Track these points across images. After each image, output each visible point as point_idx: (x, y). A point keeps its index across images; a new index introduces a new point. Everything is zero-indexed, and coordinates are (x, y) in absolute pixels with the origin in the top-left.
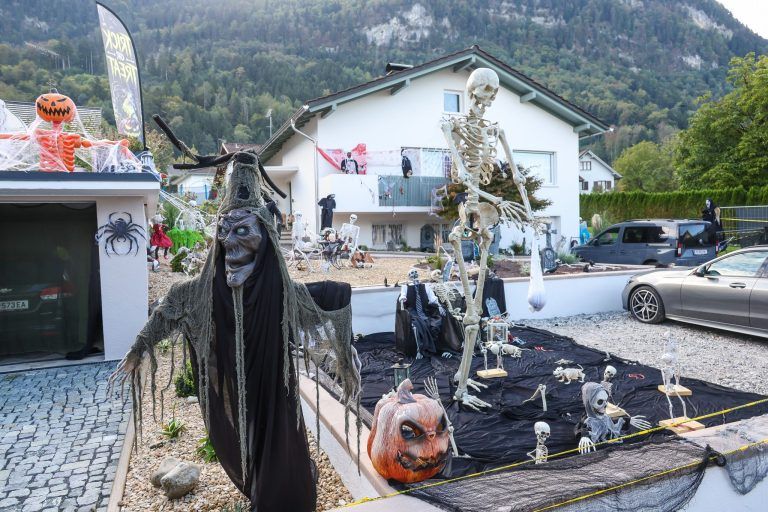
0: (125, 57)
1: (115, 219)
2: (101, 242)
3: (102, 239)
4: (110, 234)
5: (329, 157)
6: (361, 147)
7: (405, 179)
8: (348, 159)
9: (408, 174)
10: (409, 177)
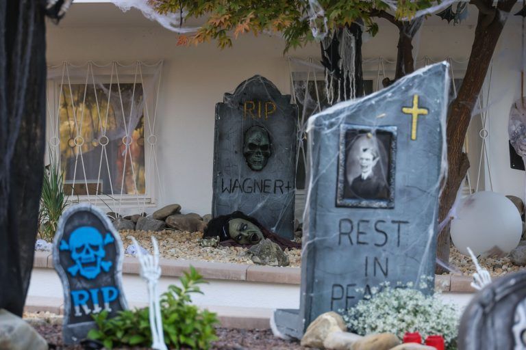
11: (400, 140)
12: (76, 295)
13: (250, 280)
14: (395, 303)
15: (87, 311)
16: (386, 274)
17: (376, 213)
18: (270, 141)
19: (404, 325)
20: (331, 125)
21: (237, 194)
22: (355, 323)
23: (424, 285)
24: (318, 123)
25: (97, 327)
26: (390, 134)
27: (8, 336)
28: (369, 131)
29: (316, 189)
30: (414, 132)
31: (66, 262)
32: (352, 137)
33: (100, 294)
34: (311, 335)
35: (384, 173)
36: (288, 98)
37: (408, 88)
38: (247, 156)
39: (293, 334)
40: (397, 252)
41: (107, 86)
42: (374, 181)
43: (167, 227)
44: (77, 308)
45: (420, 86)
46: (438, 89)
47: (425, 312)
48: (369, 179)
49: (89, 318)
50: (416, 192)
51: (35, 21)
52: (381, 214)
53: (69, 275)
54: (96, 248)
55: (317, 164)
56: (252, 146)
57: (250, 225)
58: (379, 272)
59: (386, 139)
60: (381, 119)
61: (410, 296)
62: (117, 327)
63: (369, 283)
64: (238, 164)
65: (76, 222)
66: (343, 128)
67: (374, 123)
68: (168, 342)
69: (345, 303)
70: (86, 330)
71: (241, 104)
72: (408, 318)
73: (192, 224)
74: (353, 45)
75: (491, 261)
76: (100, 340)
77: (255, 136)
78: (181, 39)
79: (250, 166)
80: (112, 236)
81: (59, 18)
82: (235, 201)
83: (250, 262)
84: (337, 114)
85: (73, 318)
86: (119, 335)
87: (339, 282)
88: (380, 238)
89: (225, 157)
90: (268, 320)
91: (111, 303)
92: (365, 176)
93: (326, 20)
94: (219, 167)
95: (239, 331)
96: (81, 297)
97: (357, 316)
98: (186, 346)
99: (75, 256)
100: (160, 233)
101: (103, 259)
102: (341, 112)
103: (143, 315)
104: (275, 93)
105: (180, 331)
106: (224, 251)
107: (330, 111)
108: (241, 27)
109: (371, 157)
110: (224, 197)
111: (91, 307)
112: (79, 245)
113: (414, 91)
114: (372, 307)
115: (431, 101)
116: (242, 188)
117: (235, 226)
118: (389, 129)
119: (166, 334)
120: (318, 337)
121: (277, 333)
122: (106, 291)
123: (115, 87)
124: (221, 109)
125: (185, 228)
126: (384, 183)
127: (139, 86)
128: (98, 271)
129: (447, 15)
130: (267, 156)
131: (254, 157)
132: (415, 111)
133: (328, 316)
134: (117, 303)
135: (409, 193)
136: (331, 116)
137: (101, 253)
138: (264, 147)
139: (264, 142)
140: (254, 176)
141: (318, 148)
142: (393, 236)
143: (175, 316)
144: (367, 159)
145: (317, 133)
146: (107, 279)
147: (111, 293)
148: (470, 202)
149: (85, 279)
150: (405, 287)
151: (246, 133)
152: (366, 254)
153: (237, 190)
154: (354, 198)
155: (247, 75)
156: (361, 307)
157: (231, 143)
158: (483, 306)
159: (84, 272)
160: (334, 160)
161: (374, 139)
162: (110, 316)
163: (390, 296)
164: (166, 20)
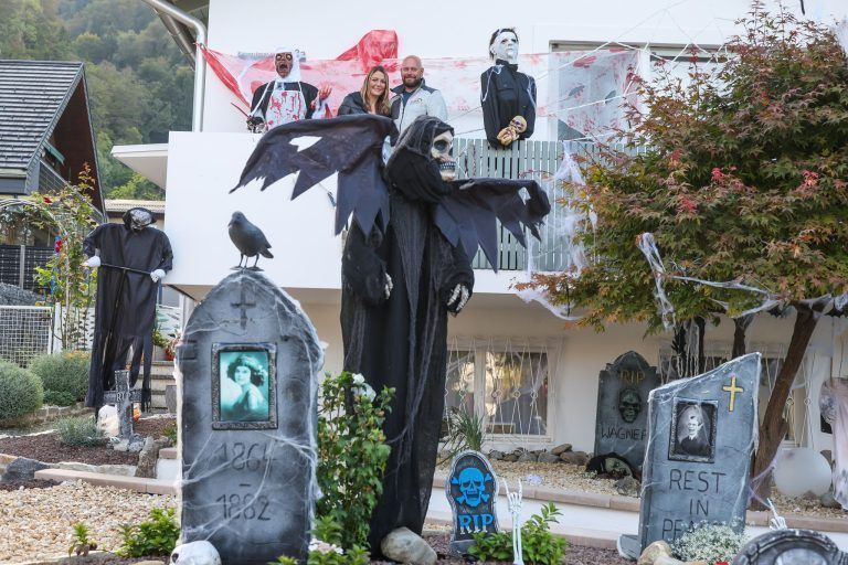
5: (232, 80)
6: (376, 45)
7: (493, 154)
8: (279, 79)
9: (504, 130)
10: (509, 146)
11: (721, 411)
12: (462, 518)
13: (614, 507)
14: (712, 537)
15: (470, 531)
16: (706, 513)
17: (700, 466)
18: (640, 400)
19: (717, 555)
20: (667, 397)
21: (613, 440)
22: (680, 550)
23: (735, 524)
24: (655, 395)
25: (476, 544)
26: (713, 406)
27: (407, 548)
28: (696, 403)
29: (653, 444)
30: (731, 405)
31: (455, 493)
32: (682, 407)
33: (480, 518)
34: (645, 558)
35: (707, 435)
36: (655, 368)
37: (728, 372)
38: (622, 411)
39: (634, 555)
40: (716, 496)
41: (520, 354)
42: (698, 441)
43: (561, 460)
44: (462, 528)
45: (737, 370)
46: (752, 373)
47: (734, 546)
48: (695, 440)
49: (470, 536)
50: (732, 452)
51: (439, 314)
52: (703, 467)
53: (457, 503)
54: (478, 484)
55: (655, 427)
56: (626, 404)
57: (622, 463)
58: (700, 510)
59: (709, 410)
60: (706, 394)
61: (725, 532)
62: (490, 545)
63: (693, 519)
64: (615, 416)
65: (465, 464)
66: (676, 400)
67: (700, 397)
68: (526, 559)
69: (673, 534)
70: (467, 545)
71: (619, 372)
72: (721, 550)
73: (579, 459)
74: (698, 333)
75: (806, 502)
76: (477, 554)
77: (628, 397)
78: (567, 325)
79: (624, 418)
80: (491, 475)
81: (457, 312)
82: (612, 444)
83: (616, 493)
84: (671, 389)
85: (459, 536)
86: (491, 551)
87: (669, 517)
88: (703, 486)
89: (605, 411)
90: (616, 542)
91: (488, 527)
92: (692, 437)
93: (674, 315)
94: (601, 418)
95: (594, 549)
96: (466, 520)
97: (682, 545)
98: (540, 562)
99: (462, 489)
100: (555, 465)
101: (483, 492)
102: (675, 388)
103: (508, 537)
104: (645, 364)
105: (536, 551)
106: (600, 482)
107: (666, 386)
108: (612, 318)
109: (697, 423)
110: (604, 441)
111: (473, 528)
112: (465, 481)
113: (732, 374)
114: (693, 538)
115: (745, 382)
116: (617, 435)
117: (610, 463)
118: (712, 402)
119: (525, 553)
120: (650, 560)
121: (621, 553)
122: (484, 516)
123: (526, 354)
124: (603, 375)
125: (574, 463)
126: (707, 443)
127: (544, 354)
128: (479, 501)
129: (775, 312)
130: (637, 412)
131: (626, 412)
132: (733, 389)
133: (659, 544)
134: (492, 526)
135: (727, 452)
136: (666, 391)
137: (482, 488)
138: (635, 405)
139: (635, 401)
140: (627, 427)
141: (655, 414)
142: (713, 485)
143: (533, 540)
144: (694, 424)
145: (655, 403)
146: (485, 507)
147: (488, 518)
148: (790, 455)
149: (469, 507)
150: (721, 525)
151: (621, 394)
152: (691, 497)
153: (614, 436)
154: (682, 454)
155: (623, 351)
156: (685, 538)
157: (611, 400)
158: (749, 556)
159: (468, 502)
160: (668, 424)
161: (700, 409)
162: (486, 536)
163: (709, 532)
164: (558, 311)
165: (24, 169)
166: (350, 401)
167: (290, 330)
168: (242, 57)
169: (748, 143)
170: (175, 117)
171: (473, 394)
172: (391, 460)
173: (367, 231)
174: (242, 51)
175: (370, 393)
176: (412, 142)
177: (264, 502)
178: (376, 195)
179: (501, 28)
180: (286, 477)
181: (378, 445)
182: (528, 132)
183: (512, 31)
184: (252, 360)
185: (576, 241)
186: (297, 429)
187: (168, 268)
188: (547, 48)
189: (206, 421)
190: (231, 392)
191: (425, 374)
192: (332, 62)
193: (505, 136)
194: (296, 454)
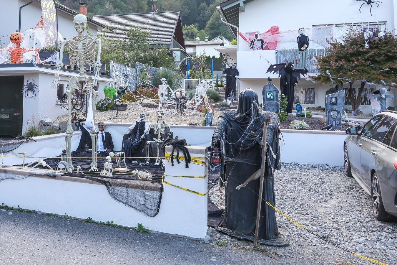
0: (51, 11)
1: (29, 82)
2: (24, 92)
3: (24, 90)
4: (27, 89)
5: (245, 38)
6: (274, 29)
7: (300, 52)
8: (256, 39)
9: (302, 47)
10: (304, 50)
12: (297, 112)
30: (340, 98)
33: (300, 112)
43: (318, 109)
65: (298, 105)
71: (330, 92)
78: (316, 84)
86: (302, 116)
92: (333, 102)
99: (297, 108)
105: (308, 116)
113: (340, 93)
115: (342, 94)
119: (306, 116)
123: (310, 89)
124: (326, 92)
125: (321, 110)
126: (336, 103)
127: (314, 88)
128: (300, 110)
132: (340, 95)
134: (302, 113)
135: (339, 104)
142: (337, 109)
143: (307, 114)
144: (334, 100)
149: (298, 110)
154: (332, 104)
161: (334, 98)
164: (314, 82)
165: (170, 42)
166: (282, 98)
167: (276, 90)
168: (247, 33)
169: (347, 54)
170: (190, 11)
171: (298, 97)
172: (288, 104)
173: (283, 77)
174: (247, 32)
175: (285, 96)
176: (288, 65)
177: (273, 108)
178: (284, 72)
179: (301, 28)
180: (276, 106)
181: (286, 102)
182: (308, 47)
183: (303, 28)
184: (271, 93)
185: (317, 70)
186: (277, 100)
187: (238, 75)
188: (311, 27)
189: (266, 100)
190: (269, 97)
191: (292, 94)
192: (265, 33)
193: (302, 49)
194: (277, 103)
